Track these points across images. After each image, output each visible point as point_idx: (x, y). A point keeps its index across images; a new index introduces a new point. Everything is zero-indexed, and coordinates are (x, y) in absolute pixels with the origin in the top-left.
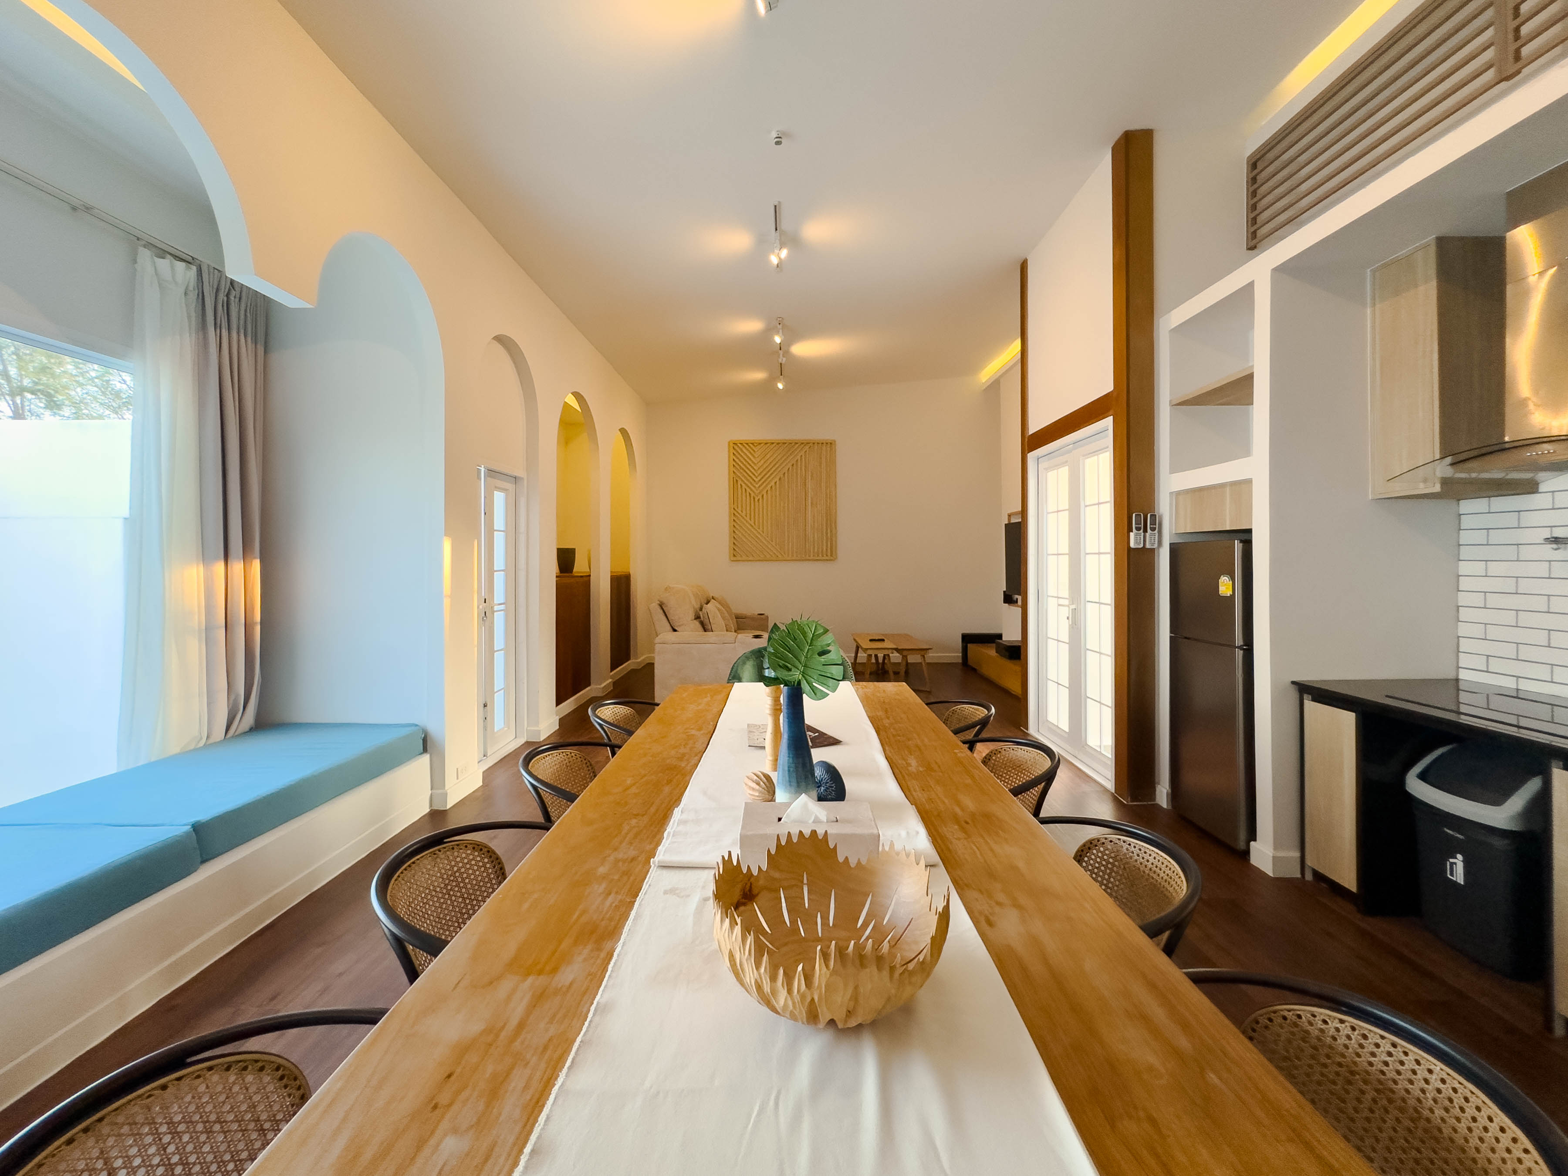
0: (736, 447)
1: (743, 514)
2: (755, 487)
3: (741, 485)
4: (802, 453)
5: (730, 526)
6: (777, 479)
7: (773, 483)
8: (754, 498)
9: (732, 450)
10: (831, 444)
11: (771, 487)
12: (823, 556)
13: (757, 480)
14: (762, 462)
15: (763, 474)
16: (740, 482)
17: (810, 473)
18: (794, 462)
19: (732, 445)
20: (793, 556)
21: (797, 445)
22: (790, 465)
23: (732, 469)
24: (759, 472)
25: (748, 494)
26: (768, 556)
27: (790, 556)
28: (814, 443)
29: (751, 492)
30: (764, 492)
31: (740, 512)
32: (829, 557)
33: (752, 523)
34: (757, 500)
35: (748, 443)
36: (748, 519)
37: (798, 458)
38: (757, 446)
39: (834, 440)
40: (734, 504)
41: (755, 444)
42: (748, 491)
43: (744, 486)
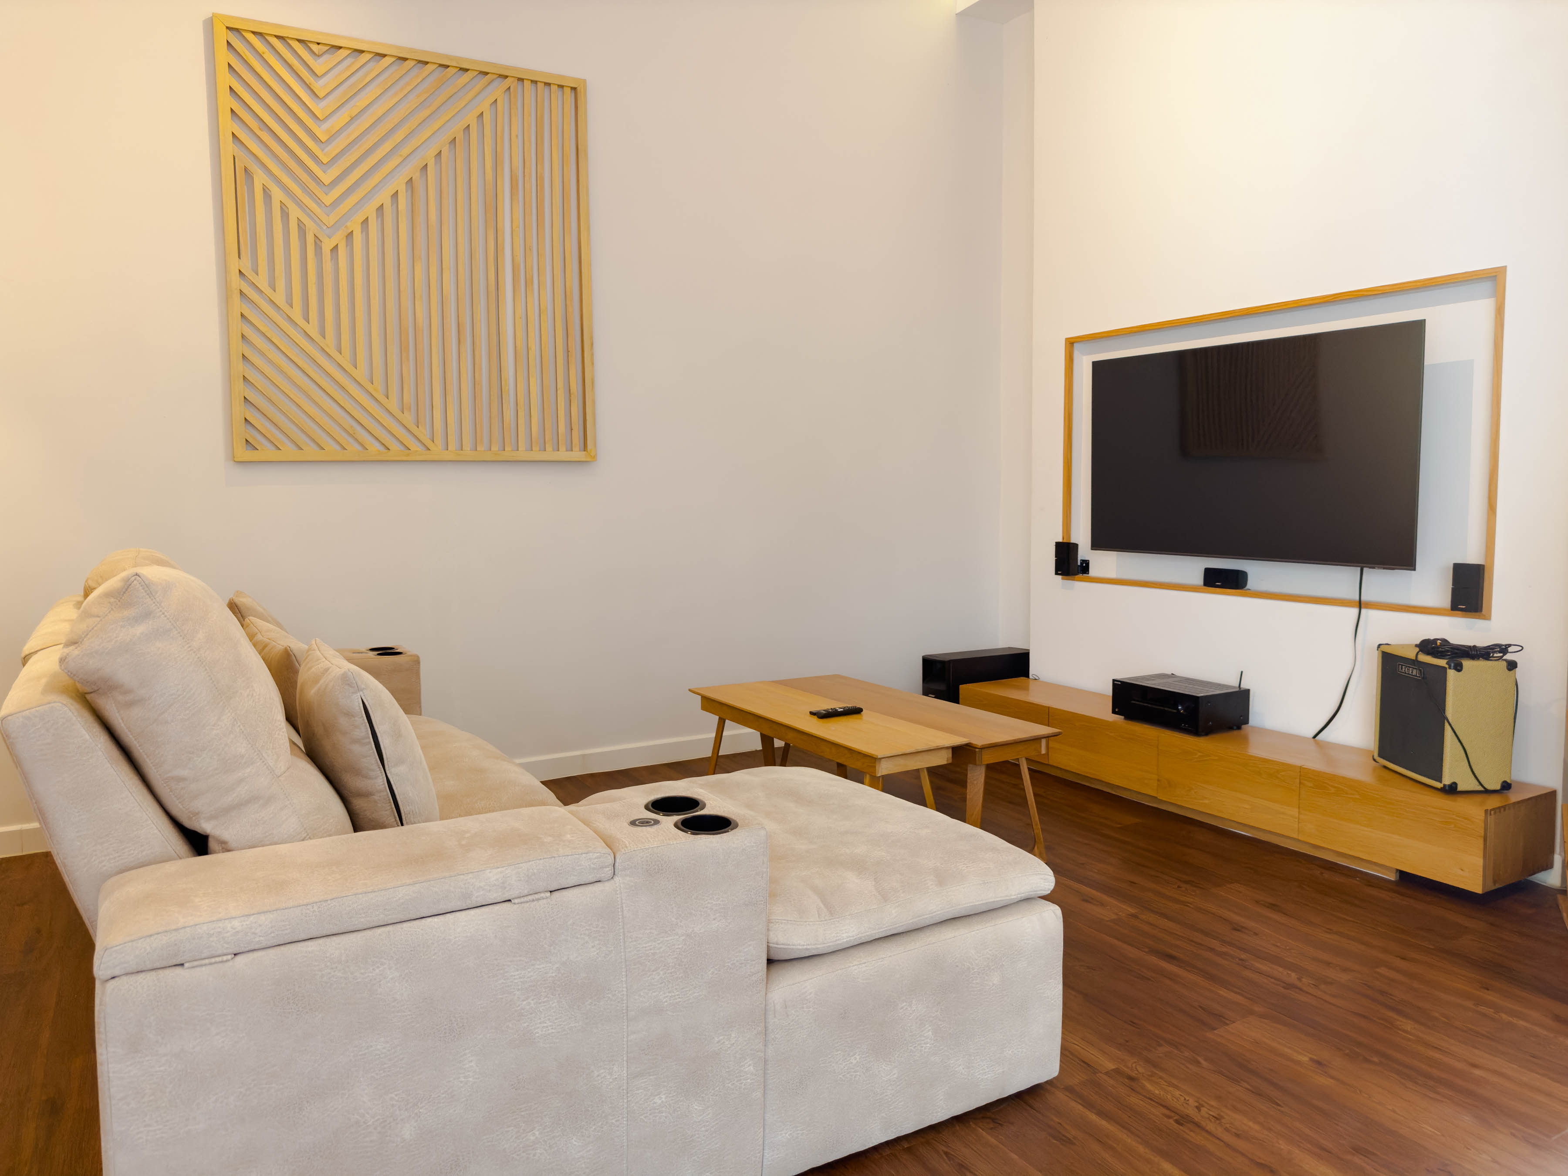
0: (238, 46)
1: (280, 298)
2: (318, 201)
3: (266, 191)
4: (484, 108)
5: (227, 333)
6: (399, 185)
7: (384, 198)
8: (317, 242)
9: (224, 56)
10: (575, 92)
11: (380, 208)
12: (556, 450)
13: (327, 179)
14: (343, 116)
15: (345, 163)
16: (260, 178)
18: (457, 131)
19: (222, 35)
20: (457, 447)
21: (467, 77)
22: (442, 143)
23: (228, 125)
24: (334, 148)
25: (293, 223)
26: (374, 447)
27: (452, 446)
28: (520, 80)
29: (305, 220)
30: (356, 225)
31: (263, 284)
32: (577, 455)
33: (312, 328)
34: (327, 246)
35: (288, 37)
36: (296, 314)
37: (471, 119)
38: (319, 56)
39: (585, 81)
40: (239, 257)
41: (315, 48)
42: (295, 213)
43: (277, 194)
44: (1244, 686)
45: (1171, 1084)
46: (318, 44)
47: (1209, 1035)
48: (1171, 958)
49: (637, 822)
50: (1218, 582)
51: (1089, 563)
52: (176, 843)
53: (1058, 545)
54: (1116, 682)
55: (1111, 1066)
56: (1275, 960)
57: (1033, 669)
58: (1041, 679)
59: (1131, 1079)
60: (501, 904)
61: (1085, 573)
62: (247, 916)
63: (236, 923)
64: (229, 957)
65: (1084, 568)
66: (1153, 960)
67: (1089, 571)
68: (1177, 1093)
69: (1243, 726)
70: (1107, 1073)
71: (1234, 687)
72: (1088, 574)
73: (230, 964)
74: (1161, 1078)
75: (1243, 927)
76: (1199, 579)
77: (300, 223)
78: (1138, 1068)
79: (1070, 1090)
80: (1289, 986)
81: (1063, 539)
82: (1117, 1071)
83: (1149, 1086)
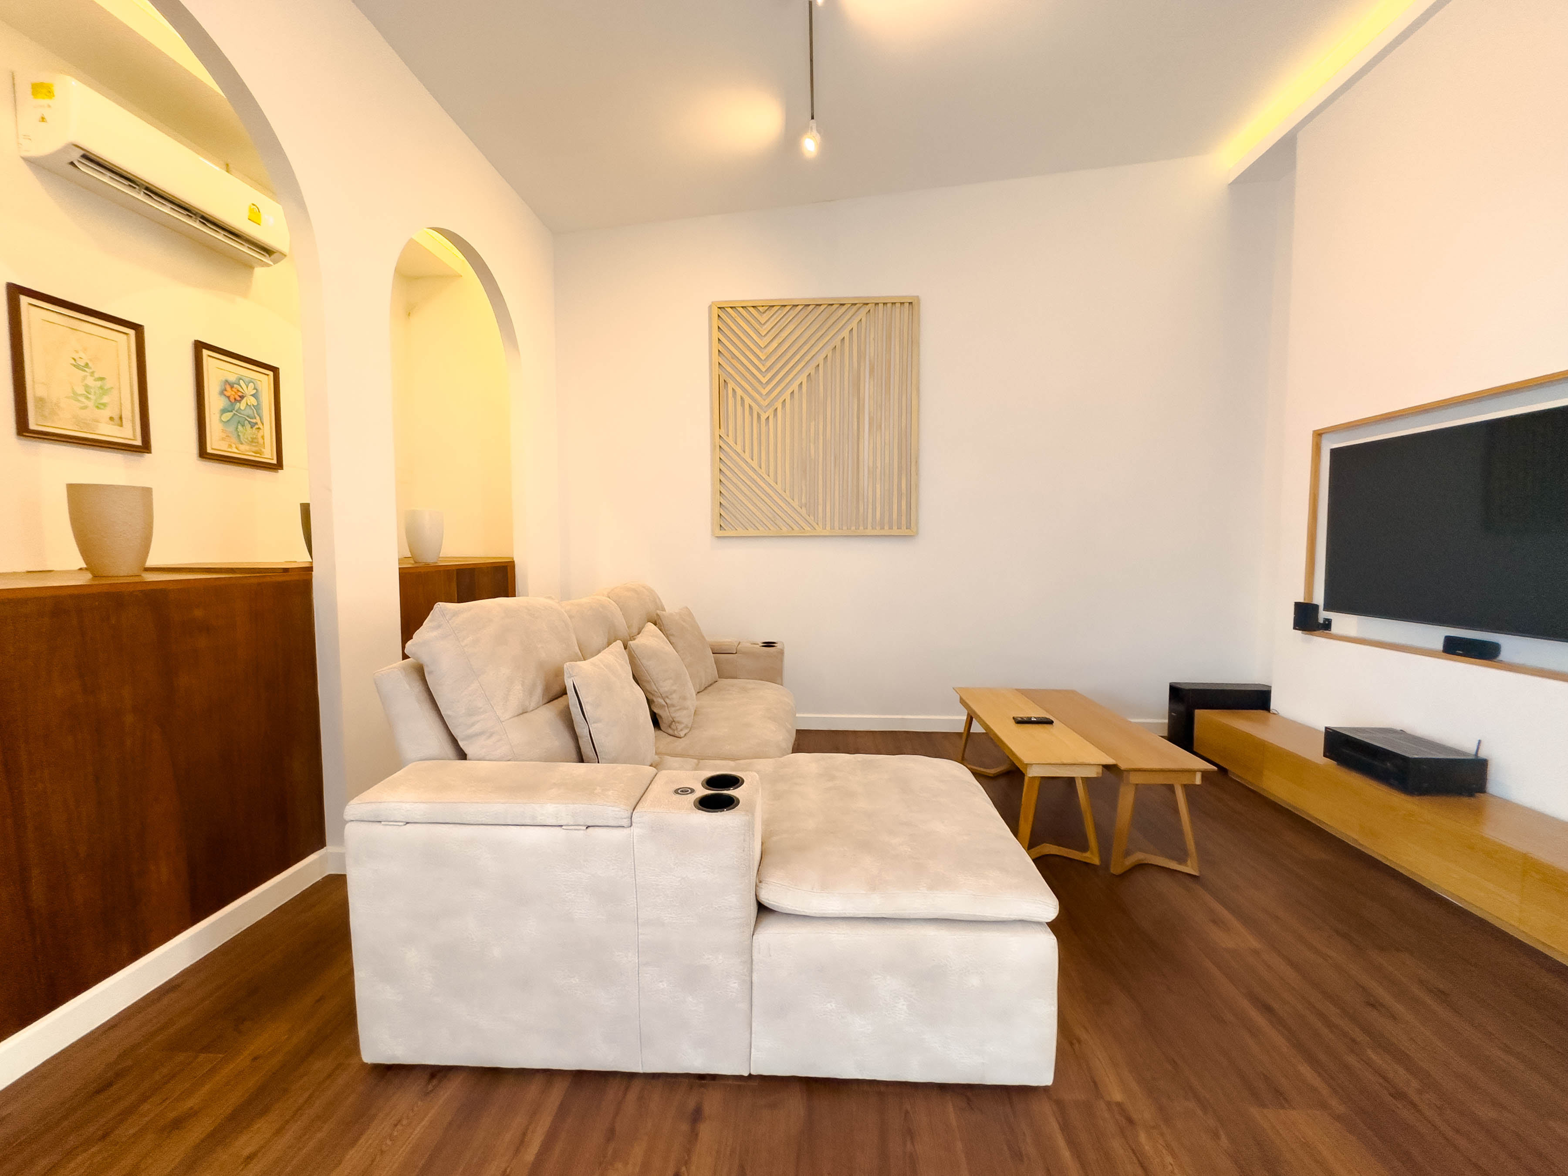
0: (723, 315)
1: (739, 449)
2: (760, 394)
3: (734, 391)
4: (854, 324)
5: (712, 471)
6: (803, 378)
7: (795, 386)
8: (759, 416)
9: (716, 322)
10: (911, 304)
11: (793, 392)
12: (891, 528)
13: (764, 380)
14: (775, 344)
15: (775, 370)
16: (731, 385)
17: (868, 362)
18: (837, 341)
19: (716, 311)
20: (832, 528)
21: (844, 308)
22: (828, 351)
23: (717, 358)
24: (769, 364)
25: (747, 407)
26: (785, 529)
27: (828, 528)
28: (877, 304)
29: (753, 405)
30: (779, 405)
31: (732, 443)
32: (904, 531)
33: (754, 464)
34: (763, 418)
35: (748, 306)
36: (747, 456)
37: (845, 333)
38: (764, 313)
39: (918, 297)
40: (720, 428)
41: (761, 309)
42: (748, 401)
43: (739, 392)
44: (1482, 754)
45: (1168, 1147)
46: (763, 306)
47: (1254, 1111)
48: (1267, 1009)
49: (679, 791)
50: (1459, 650)
51: (1331, 621)
52: (449, 750)
53: (1298, 605)
54: (1328, 730)
55: (1117, 1096)
56: (1402, 1058)
57: (1274, 704)
58: (1280, 714)
59: (1130, 1121)
60: (556, 827)
61: (1328, 630)
62: (414, 802)
63: (408, 806)
64: (402, 824)
65: (1327, 625)
66: (1245, 1004)
67: (1330, 628)
68: (1169, 1159)
69: (1478, 795)
70: (1109, 1104)
71: (1469, 754)
72: (1330, 630)
73: (401, 828)
74: (1162, 1134)
75: (1381, 1005)
76: (1440, 646)
77: (750, 406)
78: (1144, 1111)
79: (1060, 1106)
80: (1399, 1095)
81: (1305, 599)
82: (1119, 1105)
83: (1143, 1137)
